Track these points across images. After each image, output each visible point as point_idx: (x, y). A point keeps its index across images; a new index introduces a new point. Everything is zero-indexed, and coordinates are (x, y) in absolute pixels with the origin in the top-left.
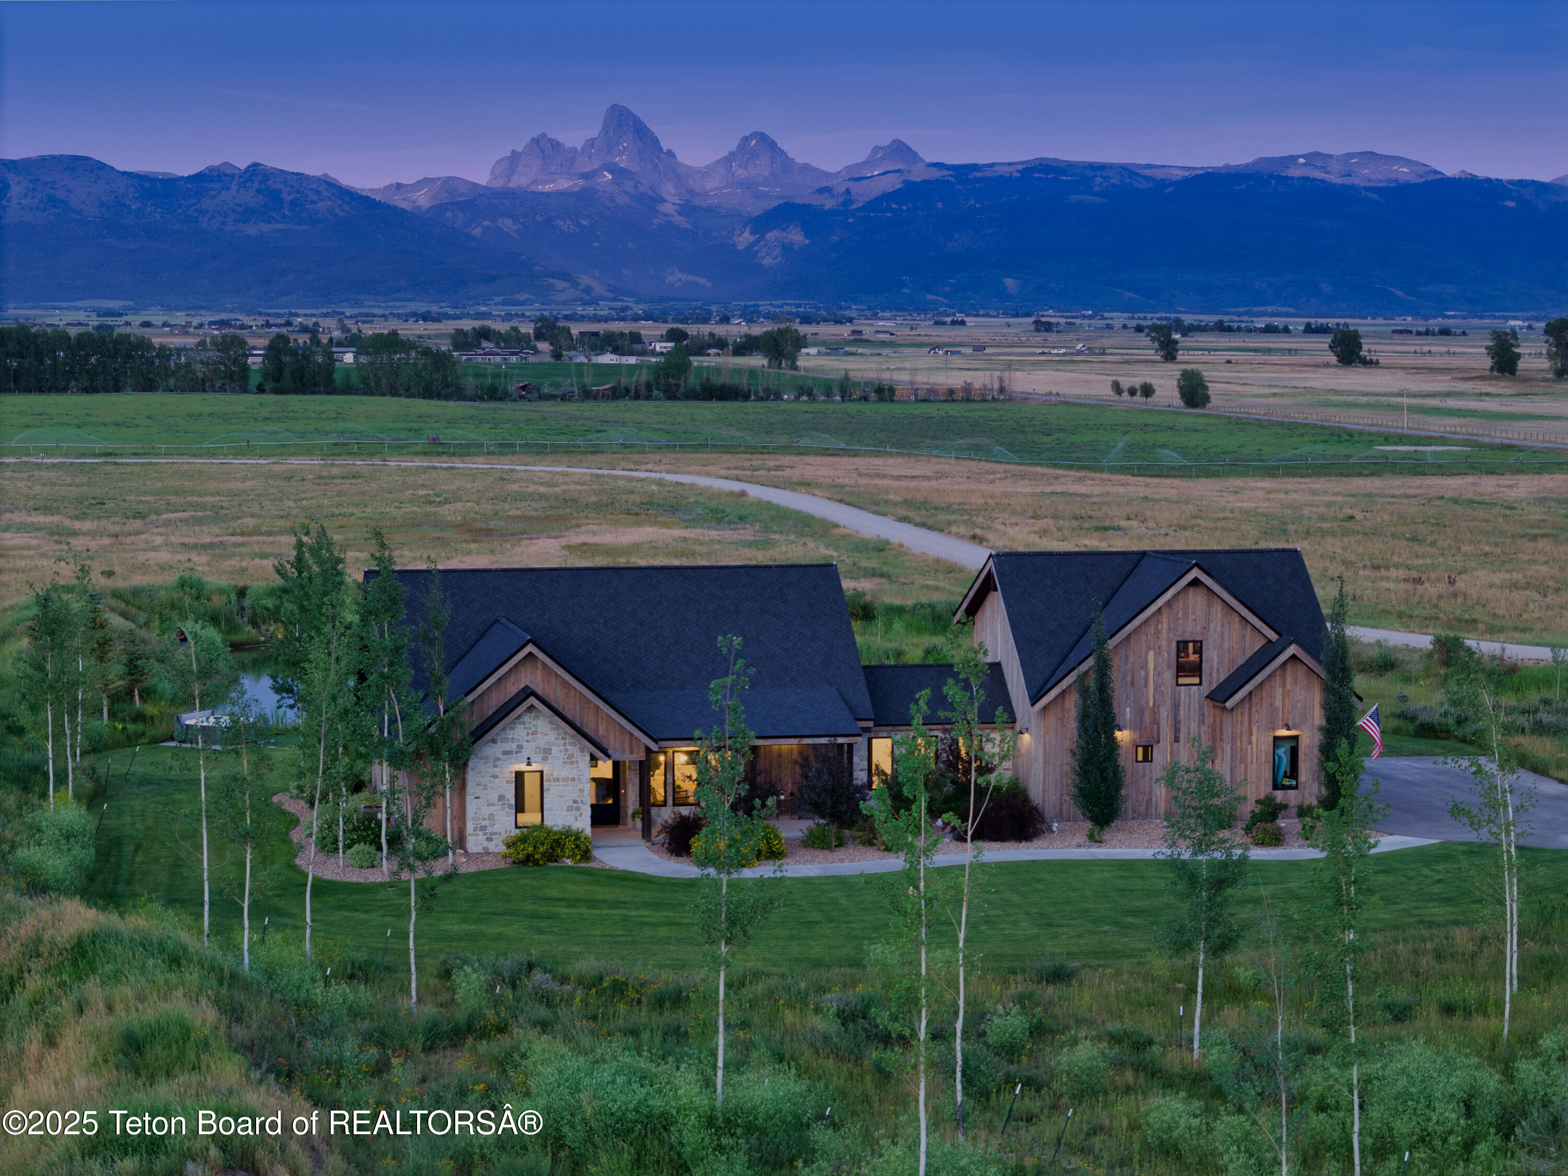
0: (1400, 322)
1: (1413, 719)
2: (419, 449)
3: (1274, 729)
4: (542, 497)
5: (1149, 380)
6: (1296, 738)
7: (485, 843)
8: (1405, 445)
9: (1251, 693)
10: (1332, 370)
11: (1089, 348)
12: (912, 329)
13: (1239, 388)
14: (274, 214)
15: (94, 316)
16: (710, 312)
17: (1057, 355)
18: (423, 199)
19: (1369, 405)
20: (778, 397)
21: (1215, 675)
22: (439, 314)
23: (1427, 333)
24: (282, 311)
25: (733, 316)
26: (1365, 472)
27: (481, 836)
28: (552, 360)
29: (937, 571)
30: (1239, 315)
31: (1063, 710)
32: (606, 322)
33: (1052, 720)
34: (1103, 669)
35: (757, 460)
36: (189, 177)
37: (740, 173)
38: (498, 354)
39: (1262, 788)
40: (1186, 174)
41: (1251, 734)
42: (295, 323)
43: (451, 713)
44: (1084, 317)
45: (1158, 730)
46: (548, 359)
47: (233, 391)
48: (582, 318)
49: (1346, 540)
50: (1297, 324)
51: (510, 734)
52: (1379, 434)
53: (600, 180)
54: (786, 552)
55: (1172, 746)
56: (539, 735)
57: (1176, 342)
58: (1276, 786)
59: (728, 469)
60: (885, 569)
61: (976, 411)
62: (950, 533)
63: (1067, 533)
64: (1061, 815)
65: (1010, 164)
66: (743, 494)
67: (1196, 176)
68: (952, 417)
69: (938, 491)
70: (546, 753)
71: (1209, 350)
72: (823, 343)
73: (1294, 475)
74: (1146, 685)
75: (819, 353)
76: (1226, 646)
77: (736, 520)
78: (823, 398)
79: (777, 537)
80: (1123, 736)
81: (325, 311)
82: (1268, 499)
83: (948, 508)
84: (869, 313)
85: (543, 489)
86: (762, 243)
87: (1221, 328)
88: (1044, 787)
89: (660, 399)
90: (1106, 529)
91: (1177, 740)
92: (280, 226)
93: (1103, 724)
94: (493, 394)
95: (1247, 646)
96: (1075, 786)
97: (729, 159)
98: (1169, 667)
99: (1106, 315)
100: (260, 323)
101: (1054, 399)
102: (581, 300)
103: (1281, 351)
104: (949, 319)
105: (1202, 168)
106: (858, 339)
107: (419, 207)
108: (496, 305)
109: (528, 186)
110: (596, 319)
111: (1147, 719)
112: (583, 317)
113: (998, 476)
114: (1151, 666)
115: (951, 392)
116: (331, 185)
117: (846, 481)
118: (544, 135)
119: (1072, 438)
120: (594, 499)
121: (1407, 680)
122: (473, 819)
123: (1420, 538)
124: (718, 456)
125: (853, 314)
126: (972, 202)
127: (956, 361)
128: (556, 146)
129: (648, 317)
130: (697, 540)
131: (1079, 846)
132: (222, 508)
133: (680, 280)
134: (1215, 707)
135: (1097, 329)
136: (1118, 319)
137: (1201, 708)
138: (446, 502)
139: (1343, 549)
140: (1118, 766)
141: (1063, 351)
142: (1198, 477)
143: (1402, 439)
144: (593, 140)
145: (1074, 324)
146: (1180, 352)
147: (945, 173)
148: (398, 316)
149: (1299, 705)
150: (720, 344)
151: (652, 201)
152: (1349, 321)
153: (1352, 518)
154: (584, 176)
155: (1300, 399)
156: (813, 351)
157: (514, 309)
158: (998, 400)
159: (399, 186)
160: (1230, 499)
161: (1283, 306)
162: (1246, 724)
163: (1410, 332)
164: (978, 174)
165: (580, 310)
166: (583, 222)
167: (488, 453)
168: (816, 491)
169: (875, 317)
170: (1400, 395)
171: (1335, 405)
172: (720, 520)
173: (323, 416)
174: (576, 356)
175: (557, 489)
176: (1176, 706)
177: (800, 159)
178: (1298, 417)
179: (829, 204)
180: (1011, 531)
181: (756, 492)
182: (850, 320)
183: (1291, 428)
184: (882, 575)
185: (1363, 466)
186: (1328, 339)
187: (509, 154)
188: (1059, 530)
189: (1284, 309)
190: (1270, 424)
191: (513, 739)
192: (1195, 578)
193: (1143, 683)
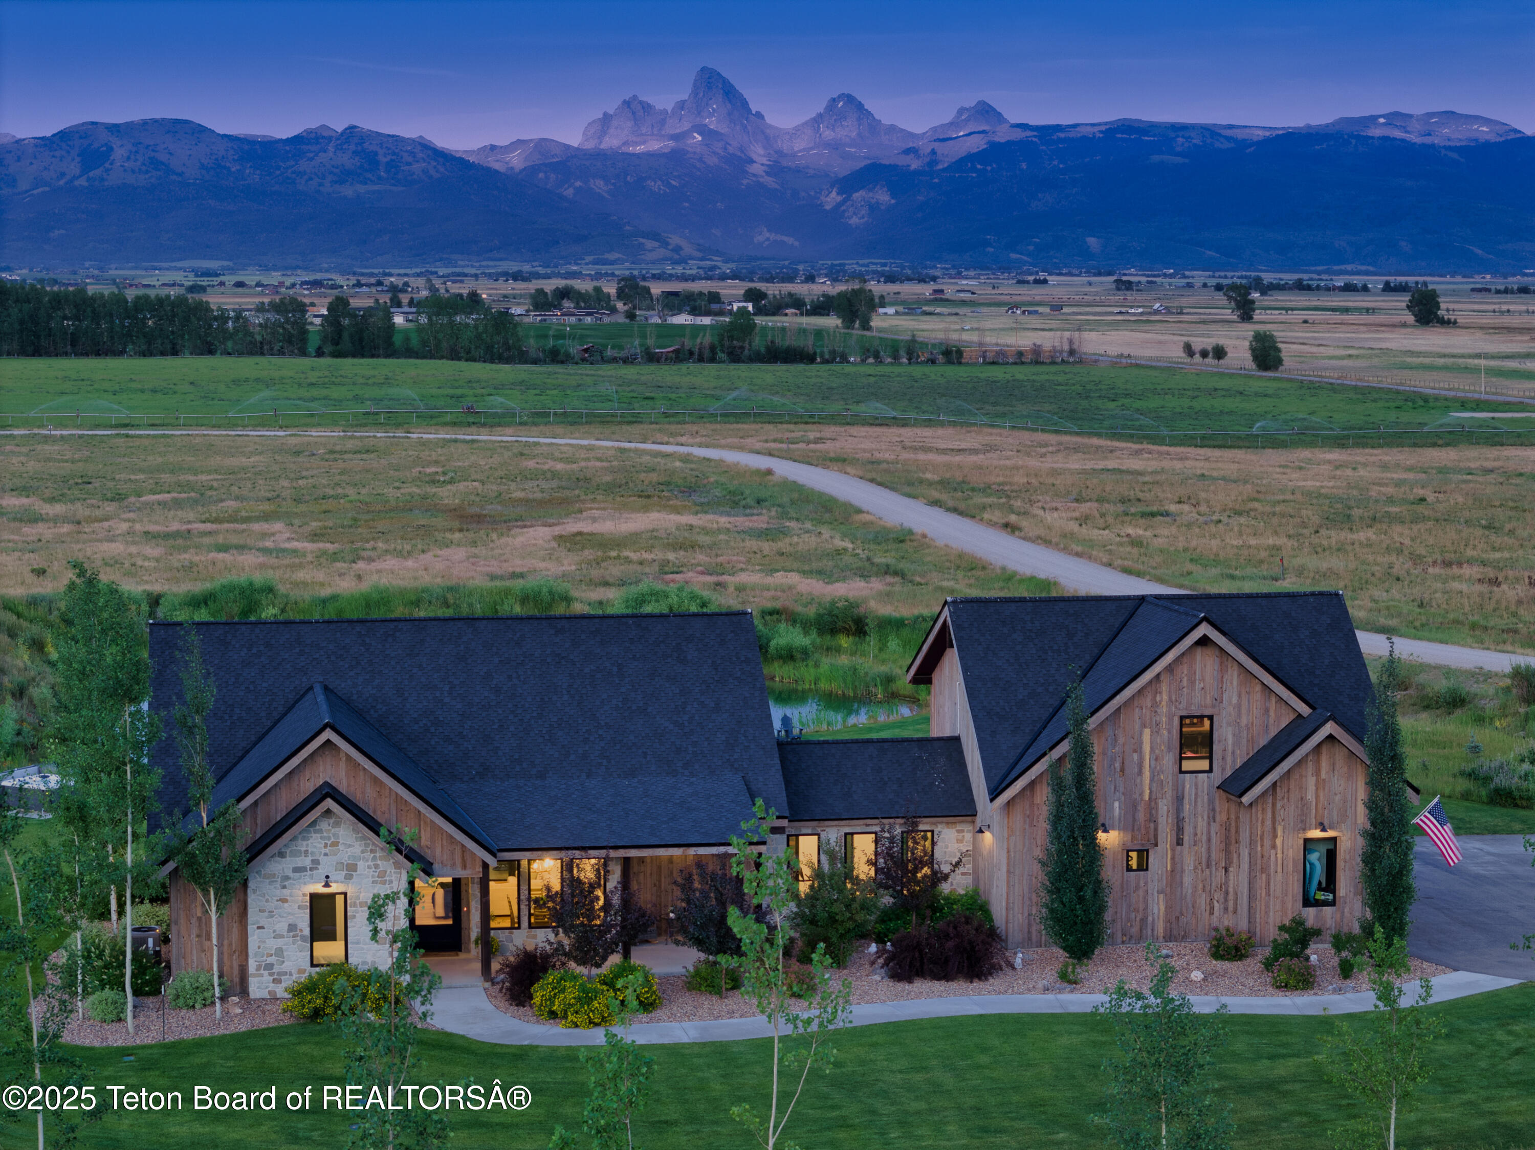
0: (1479, 280)
1: (1487, 779)
2: (448, 418)
3: (1304, 830)
4: (555, 475)
5: (1222, 342)
6: (1334, 840)
7: (272, 986)
8: (1483, 411)
9: (1274, 785)
10: (1410, 330)
11: (1166, 308)
12: (994, 288)
13: (1314, 349)
14: (370, 176)
15: (191, 277)
16: (796, 271)
17: (1134, 314)
18: (516, 160)
19: (1445, 368)
20: (844, 359)
21: (1229, 759)
22: (530, 273)
23: (1506, 291)
24: (376, 271)
25: (819, 276)
26: (1440, 442)
27: (267, 977)
28: (627, 321)
29: (958, 567)
30: (1319, 273)
31: (1032, 804)
32: (693, 281)
33: (1018, 818)
34: (1082, 756)
35: (798, 432)
36: (288, 139)
37: (828, 134)
38: (574, 315)
39: (1290, 905)
40: (1267, 134)
41: (1275, 836)
42: (387, 282)
43: (220, 823)
44: (1165, 275)
45: (1156, 830)
46: (621, 319)
47: (292, 354)
48: (670, 278)
49: (1415, 527)
50: (1376, 282)
51: (302, 845)
52: (1455, 399)
53: (690, 141)
54: (798, 543)
55: (1173, 850)
56: (341, 847)
57: (1253, 302)
58: (1308, 902)
59: (766, 441)
60: (902, 565)
61: (1043, 374)
62: (981, 520)
63: (1110, 520)
64: (1030, 939)
65: (1093, 125)
66: (769, 472)
67: (1278, 136)
68: (1018, 381)
69: (981, 468)
70: (350, 869)
71: (1287, 309)
72: (903, 303)
73: (1365, 446)
74: (1140, 773)
75: (897, 313)
76: (1244, 721)
77: (752, 503)
78: (889, 360)
79: (792, 524)
80: (1109, 839)
81: (418, 270)
82: (1334, 477)
83: (986, 489)
84: (953, 272)
85: (559, 466)
86: (849, 203)
87: (1300, 286)
88: (1007, 903)
89: (724, 362)
90: (1153, 515)
91: (1179, 842)
92: (376, 188)
93: (1080, 828)
94: (556, 357)
95: (1271, 721)
96: (1046, 906)
97: (817, 120)
98: (1169, 749)
99: (1187, 273)
100: (351, 283)
101: (1124, 361)
102: (670, 259)
103: (1358, 310)
104: (1031, 278)
105: (1283, 128)
106: (938, 298)
107: (512, 168)
108: (587, 264)
109: (620, 148)
110: (684, 278)
111: (1141, 816)
112: (671, 275)
113: (1050, 449)
114: (1147, 748)
115: (1020, 354)
116: (425, 146)
117: (887, 456)
118: (635, 97)
119: (1138, 404)
120: (608, 478)
121: (1480, 720)
122: (256, 955)
123: (1497, 525)
124: (758, 426)
125: (937, 273)
126: (1056, 162)
127: (1034, 322)
128: (647, 108)
129: (735, 276)
130: (703, 529)
131: (1046, 989)
132: (211, 488)
133: (768, 239)
134: (1228, 800)
135: (1177, 287)
136: (1199, 277)
137: (1211, 802)
138: (451, 482)
139: (1413, 540)
140: (1100, 882)
141: (1140, 310)
142: (1264, 448)
143: (1479, 405)
144: (683, 102)
145: (1155, 283)
146: (1258, 312)
147: (1029, 133)
148: (489, 276)
149: (1337, 798)
150: (797, 303)
151: (741, 162)
152: (1428, 279)
153: (1423, 500)
154: (675, 137)
155: (1376, 361)
156: (891, 310)
157: (604, 269)
158: (1068, 362)
159: (493, 148)
160: (1294, 476)
161: (1362, 264)
162: (1269, 823)
163: (1489, 290)
164: (1062, 135)
165: (669, 269)
166: (674, 183)
167: (521, 424)
168: (849, 469)
169: (959, 275)
170: (1478, 356)
171: (1411, 368)
172: (736, 504)
173: (370, 381)
174: (652, 316)
175: (574, 466)
176: (1179, 799)
177: (886, 121)
178: (1372, 380)
179: (915, 165)
180: (1049, 517)
181: (785, 469)
182: (934, 279)
183: (1365, 393)
184: (896, 573)
185: (1438, 435)
186: (1406, 298)
187: (601, 116)
188: (1103, 515)
189: (1363, 268)
190: (1344, 388)
191: (306, 852)
192: (1205, 635)
193: (1136, 770)
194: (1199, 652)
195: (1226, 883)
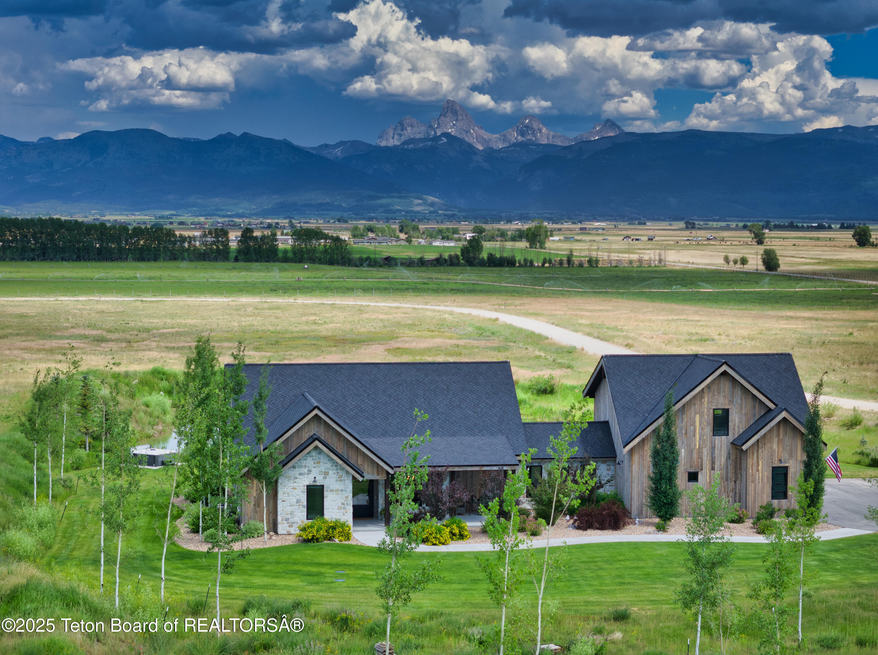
3: (772, 462)
4: (381, 320)
5: (745, 255)
6: (786, 467)
7: (289, 528)
9: (758, 441)
10: (854, 249)
11: (714, 237)
13: (798, 260)
14: (255, 162)
15: (153, 219)
16: (501, 217)
17: (696, 241)
18: (339, 153)
19: (872, 269)
20: (532, 264)
21: (736, 430)
22: (348, 218)
25: (515, 219)
27: (286, 524)
28: (407, 243)
30: (803, 219)
31: (643, 450)
33: (637, 456)
34: (669, 424)
35: (510, 300)
36: (209, 140)
37: (520, 139)
38: (376, 240)
39: (765, 498)
40: (774, 138)
41: (758, 465)
42: (265, 223)
44: (714, 220)
45: (702, 462)
46: (403, 243)
47: (221, 261)
48: (429, 220)
50: (836, 224)
51: (304, 463)
53: (440, 142)
54: (515, 353)
55: (710, 473)
56: (321, 464)
57: (764, 234)
58: (774, 497)
59: (493, 305)
60: (571, 363)
61: (644, 272)
63: (681, 343)
64: (641, 514)
65: (673, 133)
66: (497, 319)
67: (780, 139)
68: (631, 276)
69: (611, 318)
70: (326, 474)
71: (784, 239)
72: (563, 234)
74: (694, 435)
75: (560, 240)
76: (744, 412)
79: (512, 344)
83: (615, 328)
84: (591, 218)
85: (382, 316)
86: (532, 178)
87: (792, 226)
88: (631, 496)
89: (464, 266)
90: (705, 340)
91: (713, 468)
92: (259, 168)
94: (369, 263)
95: (756, 412)
98: (708, 424)
99: (727, 219)
100: (245, 223)
101: (690, 265)
102: (429, 210)
103: (825, 239)
104: (637, 221)
106: (584, 231)
107: (337, 158)
108: (379, 213)
109: (399, 146)
110: (437, 221)
111: (695, 456)
114: (697, 424)
115: (631, 262)
116: (287, 145)
120: (410, 322)
122: (281, 514)
124: (488, 298)
125: (583, 218)
127: (639, 245)
129: (466, 220)
130: (465, 346)
131: (650, 533)
133: (485, 199)
134: (736, 449)
135: (720, 227)
136: (734, 221)
137: (728, 450)
138: (324, 323)
141: (700, 239)
145: (708, 224)
146: (767, 240)
147: (636, 138)
149: (788, 448)
150: (503, 234)
151: (469, 154)
152: (864, 222)
154: (431, 140)
156: (556, 238)
157: (390, 215)
158: (658, 266)
159: (326, 146)
161: (829, 213)
162: (755, 459)
164: (655, 139)
165: (428, 216)
166: (430, 166)
167: (356, 296)
168: (539, 319)
169: (595, 220)
172: (480, 335)
174: (421, 241)
175: (390, 316)
176: (713, 448)
180: (649, 341)
181: (505, 318)
182: (581, 221)
183: (826, 282)
186: (852, 232)
188: (678, 341)
189: (829, 215)
191: (305, 466)
192: (725, 371)
193: (692, 434)
194: (722, 377)
195: (735, 488)
